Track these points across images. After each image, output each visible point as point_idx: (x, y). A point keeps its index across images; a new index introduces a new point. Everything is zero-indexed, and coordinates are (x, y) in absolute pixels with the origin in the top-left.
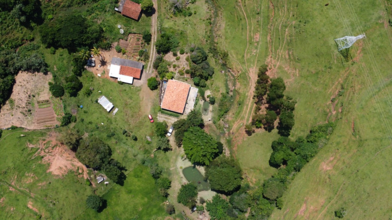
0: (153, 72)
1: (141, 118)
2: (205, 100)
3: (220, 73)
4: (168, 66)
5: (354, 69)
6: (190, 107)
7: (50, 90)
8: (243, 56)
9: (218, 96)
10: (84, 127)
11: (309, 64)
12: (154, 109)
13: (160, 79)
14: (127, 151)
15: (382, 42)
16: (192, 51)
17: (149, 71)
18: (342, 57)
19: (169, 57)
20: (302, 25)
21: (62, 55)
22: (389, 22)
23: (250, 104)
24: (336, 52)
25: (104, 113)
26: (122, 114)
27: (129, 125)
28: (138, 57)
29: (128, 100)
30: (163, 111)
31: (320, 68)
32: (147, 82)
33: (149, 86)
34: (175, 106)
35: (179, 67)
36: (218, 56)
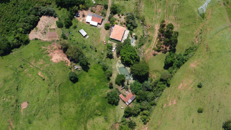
0: (107, 22)
1: (99, 42)
2: (132, 37)
3: (140, 27)
4: (115, 20)
5: (207, 22)
6: (125, 38)
7: (57, 24)
8: (152, 19)
9: (139, 37)
10: (71, 42)
11: (185, 21)
12: (107, 39)
13: (111, 25)
14: (91, 56)
15: (220, 11)
16: (127, 14)
17: (105, 21)
18: (201, 17)
19: (116, 16)
20: (182, 3)
21: (64, 11)
22: (224, 3)
23: (155, 41)
24: (198, 15)
25: (82, 37)
26: (91, 39)
27: (94, 44)
28: (101, 15)
29: (94, 33)
30: (111, 40)
31: (190, 23)
32: (104, 26)
33: (105, 28)
34: (117, 37)
35: (120, 21)
36: (140, 20)
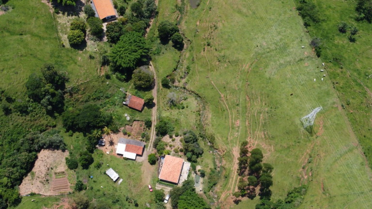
0: (152, 150)
1: (141, 188)
2: (197, 174)
3: (208, 152)
4: (165, 146)
5: (319, 141)
6: (185, 177)
7: (66, 163)
8: (227, 138)
9: (208, 171)
10: (93, 194)
11: (281, 140)
12: (153, 180)
13: (159, 155)
15: (338, 120)
16: (185, 134)
17: (149, 150)
18: (307, 133)
19: (166, 139)
20: (273, 110)
21: (78, 137)
22: (342, 106)
23: (235, 177)
24: (302, 129)
25: (111, 183)
26: (126, 184)
27: (132, 193)
28: (141, 138)
29: (131, 173)
30: (162, 181)
31: (291, 143)
32: (148, 158)
33: (149, 162)
34: (171, 177)
35: (174, 146)
36: (207, 140)
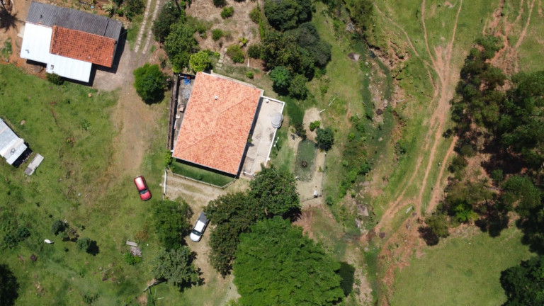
0: (152, 50)
1: (112, 186)
2: (304, 137)
4: (197, 36)
6: (261, 156)
8: (417, 12)
9: (343, 127)
12: (153, 159)
14: (66, 286)
17: (141, 48)
19: (201, 9)
23: (433, 151)
26: (56, 172)
27: (77, 206)
28: (111, 5)
29: (76, 133)
30: (179, 166)
32: (135, 78)
33: (140, 92)
34: (214, 154)
35: (229, 38)
36: (343, 11)
